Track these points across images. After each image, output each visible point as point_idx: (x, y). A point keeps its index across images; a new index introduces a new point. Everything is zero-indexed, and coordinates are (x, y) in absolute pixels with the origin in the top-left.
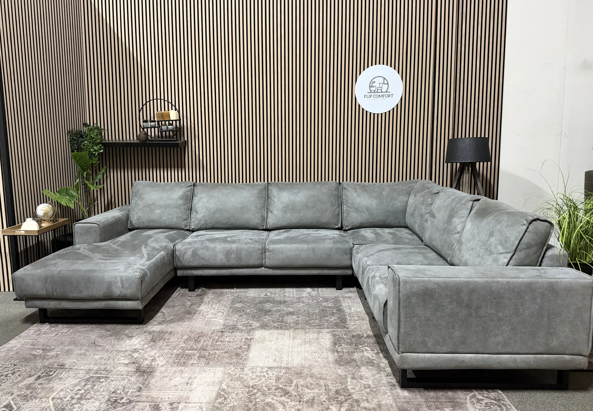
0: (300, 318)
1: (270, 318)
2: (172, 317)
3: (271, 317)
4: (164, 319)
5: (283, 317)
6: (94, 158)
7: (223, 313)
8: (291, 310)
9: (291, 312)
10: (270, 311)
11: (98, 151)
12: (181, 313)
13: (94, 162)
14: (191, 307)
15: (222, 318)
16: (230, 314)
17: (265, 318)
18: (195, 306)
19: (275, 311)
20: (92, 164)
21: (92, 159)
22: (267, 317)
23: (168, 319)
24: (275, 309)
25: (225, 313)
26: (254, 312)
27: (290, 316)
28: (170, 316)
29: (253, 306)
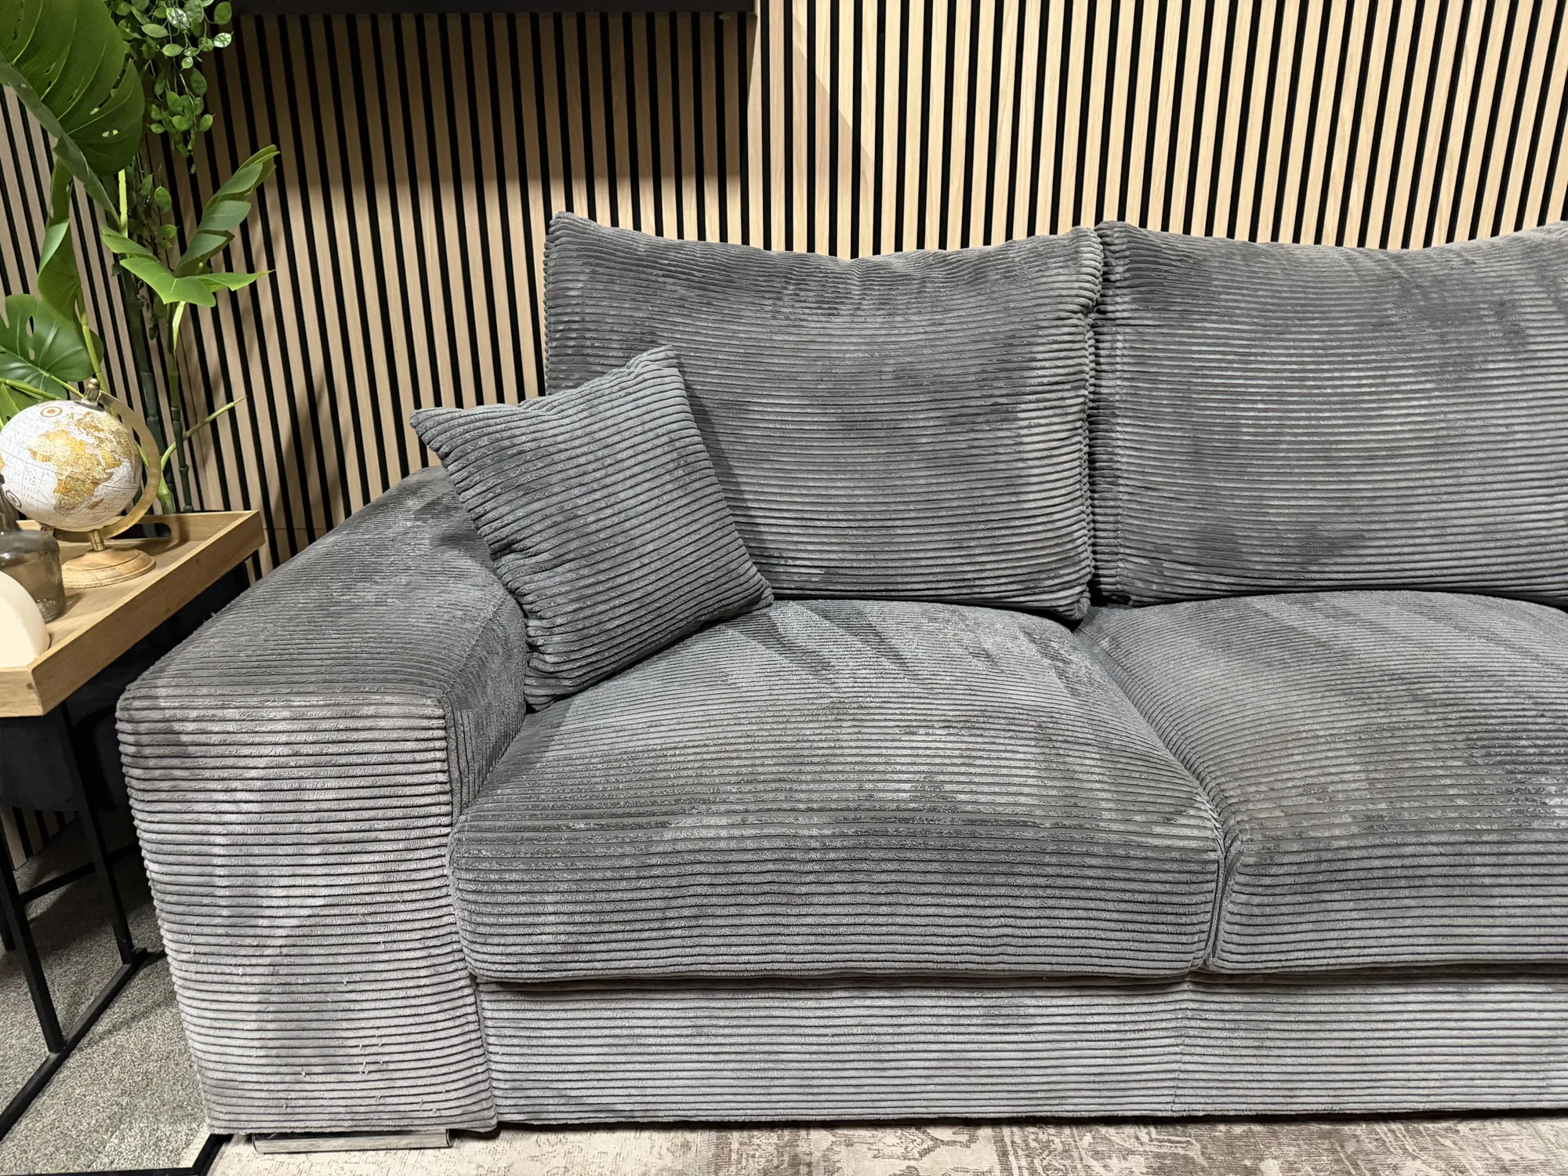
6: (172, 96)
11: (195, 42)
13: (176, 120)
20: (165, 136)
21: (163, 105)
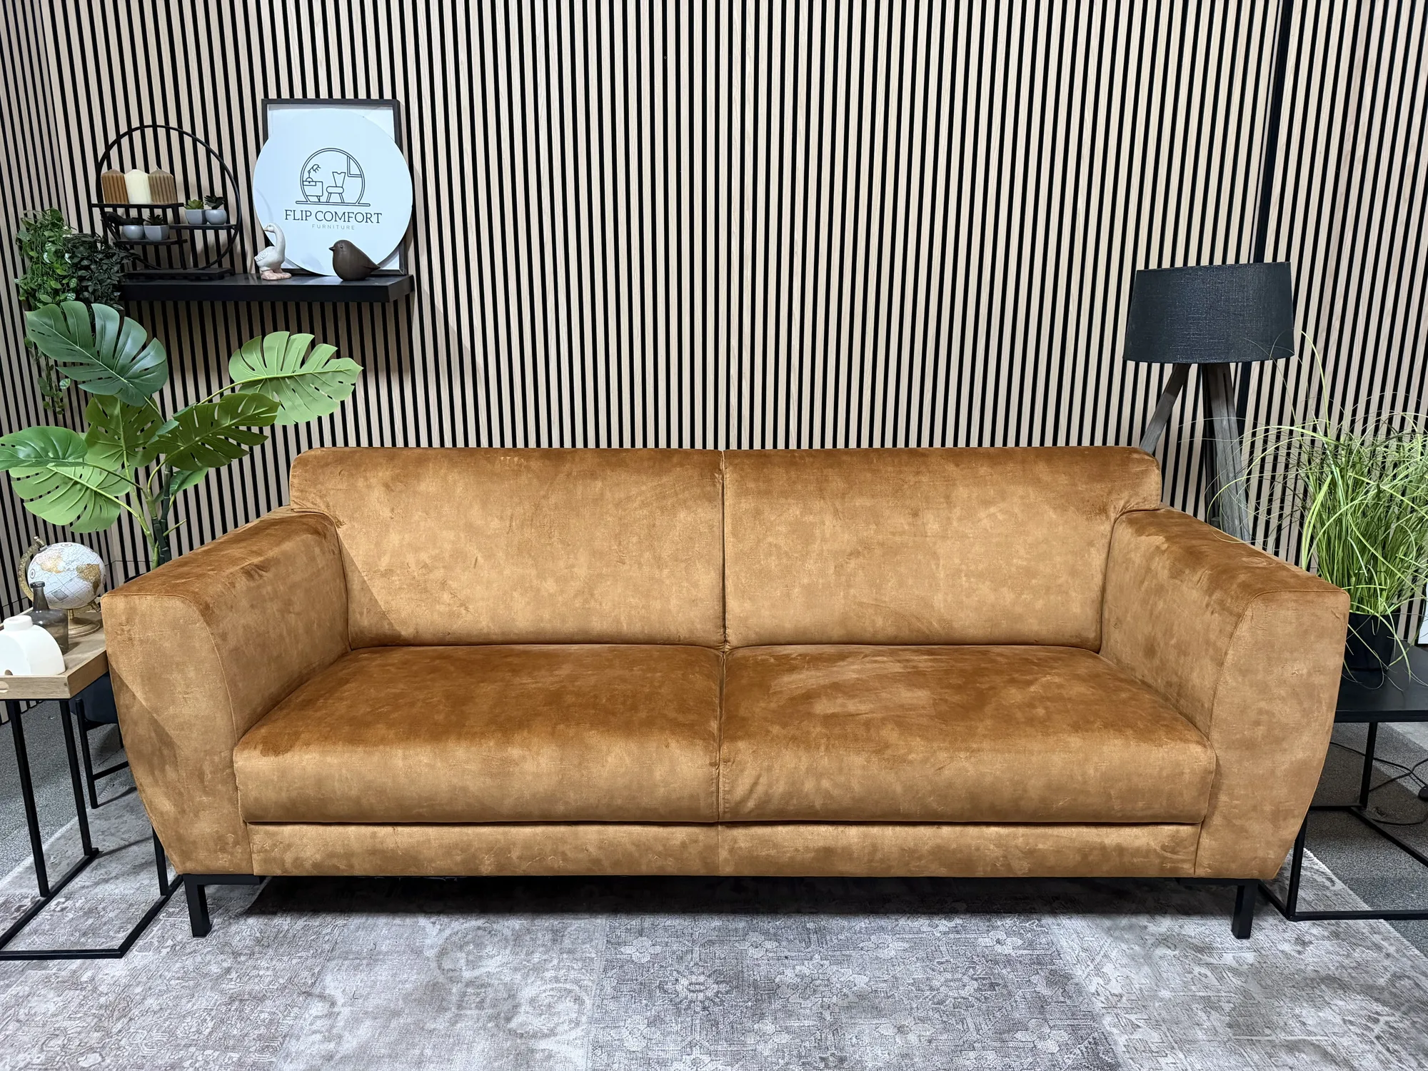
0: (912, 1038)
1: (785, 1038)
2: (365, 1030)
3: (788, 1030)
4: (332, 1046)
5: (836, 1029)
7: (578, 1000)
8: (861, 981)
9: (861, 996)
10: (773, 990)
12: (406, 998)
14: (447, 965)
15: (578, 1032)
16: (612, 1006)
17: (763, 1036)
18: (462, 956)
19: (795, 987)
22: (768, 1027)
23: (350, 1044)
24: (789, 976)
25: (588, 1003)
26: (710, 994)
27: (865, 1025)
28: (355, 1021)
29: (696, 955)
